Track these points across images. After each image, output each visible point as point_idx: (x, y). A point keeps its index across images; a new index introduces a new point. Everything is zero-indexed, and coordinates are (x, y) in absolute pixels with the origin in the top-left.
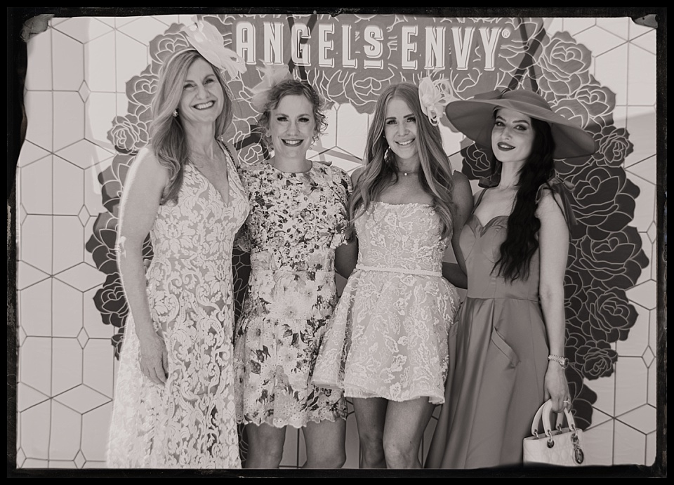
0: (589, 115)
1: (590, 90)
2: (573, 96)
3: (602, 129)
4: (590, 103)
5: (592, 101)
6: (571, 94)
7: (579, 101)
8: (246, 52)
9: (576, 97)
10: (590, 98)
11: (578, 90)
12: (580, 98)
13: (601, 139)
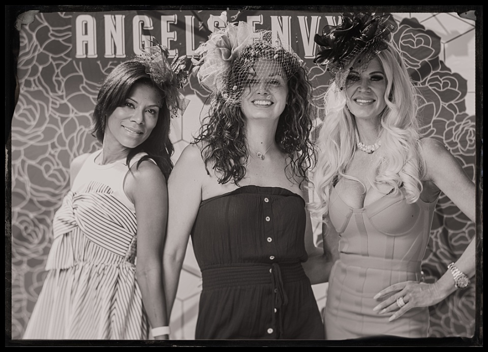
0: (441, 102)
1: (441, 77)
2: (424, 83)
3: (455, 116)
4: (442, 90)
5: (443, 88)
6: (421, 81)
7: (430, 88)
8: (86, 45)
9: (427, 85)
10: (441, 85)
11: (429, 77)
12: (430, 85)
13: (454, 127)
